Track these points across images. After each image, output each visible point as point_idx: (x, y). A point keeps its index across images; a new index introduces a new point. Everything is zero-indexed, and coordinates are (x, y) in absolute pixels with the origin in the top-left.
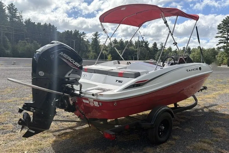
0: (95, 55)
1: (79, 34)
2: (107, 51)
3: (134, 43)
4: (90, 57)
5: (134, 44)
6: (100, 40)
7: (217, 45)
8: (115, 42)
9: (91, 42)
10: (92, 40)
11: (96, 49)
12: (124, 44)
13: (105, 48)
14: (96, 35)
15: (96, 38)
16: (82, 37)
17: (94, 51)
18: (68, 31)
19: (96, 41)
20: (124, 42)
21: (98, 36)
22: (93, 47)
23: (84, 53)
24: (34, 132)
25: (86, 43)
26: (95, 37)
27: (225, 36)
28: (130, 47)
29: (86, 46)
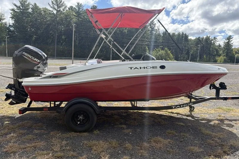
0: (225, 59)
1: (210, 39)
4: (219, 61)
6: (232, 43)
9: (222, 46)
10: (224, 44)
11: (227, 53)
14: (229, 39)
15: (229, 41)
16: (213, 42)
17: (224, 55)
18: (199, 37)
19: (228, 45)
21: (231, 40)
22: (223, 52)
23: (213, 57)
24: (15, 102)
25: (217, 48)
26: (227, 41)
29: (217, 51)
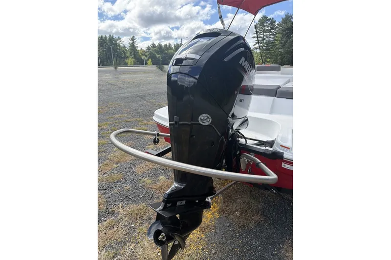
0: (134, 61)
1: (114, 39)
2: (146, 56)
3: (173, 46)
4: (129, 63)
5: (173, 48)
6: (137, 45)
7: (254, 45)
8: (154, 46)
9: (128, 47)
10: (129, 45)
11: (135, 55)
12: (164, 48)
13: (144, 53)
14: (133, 39)
15: (133, 42)
16: (118, 42)
17: (133, 57)
19: (133, 46)
20: (163, 45)
21: (135, 41)
22: (131, 53)
23: (122, 60)
25: (123, 49)
26: (131, 42)
27: (261, 36)
28: (170, 51)
29: (124, 53)
